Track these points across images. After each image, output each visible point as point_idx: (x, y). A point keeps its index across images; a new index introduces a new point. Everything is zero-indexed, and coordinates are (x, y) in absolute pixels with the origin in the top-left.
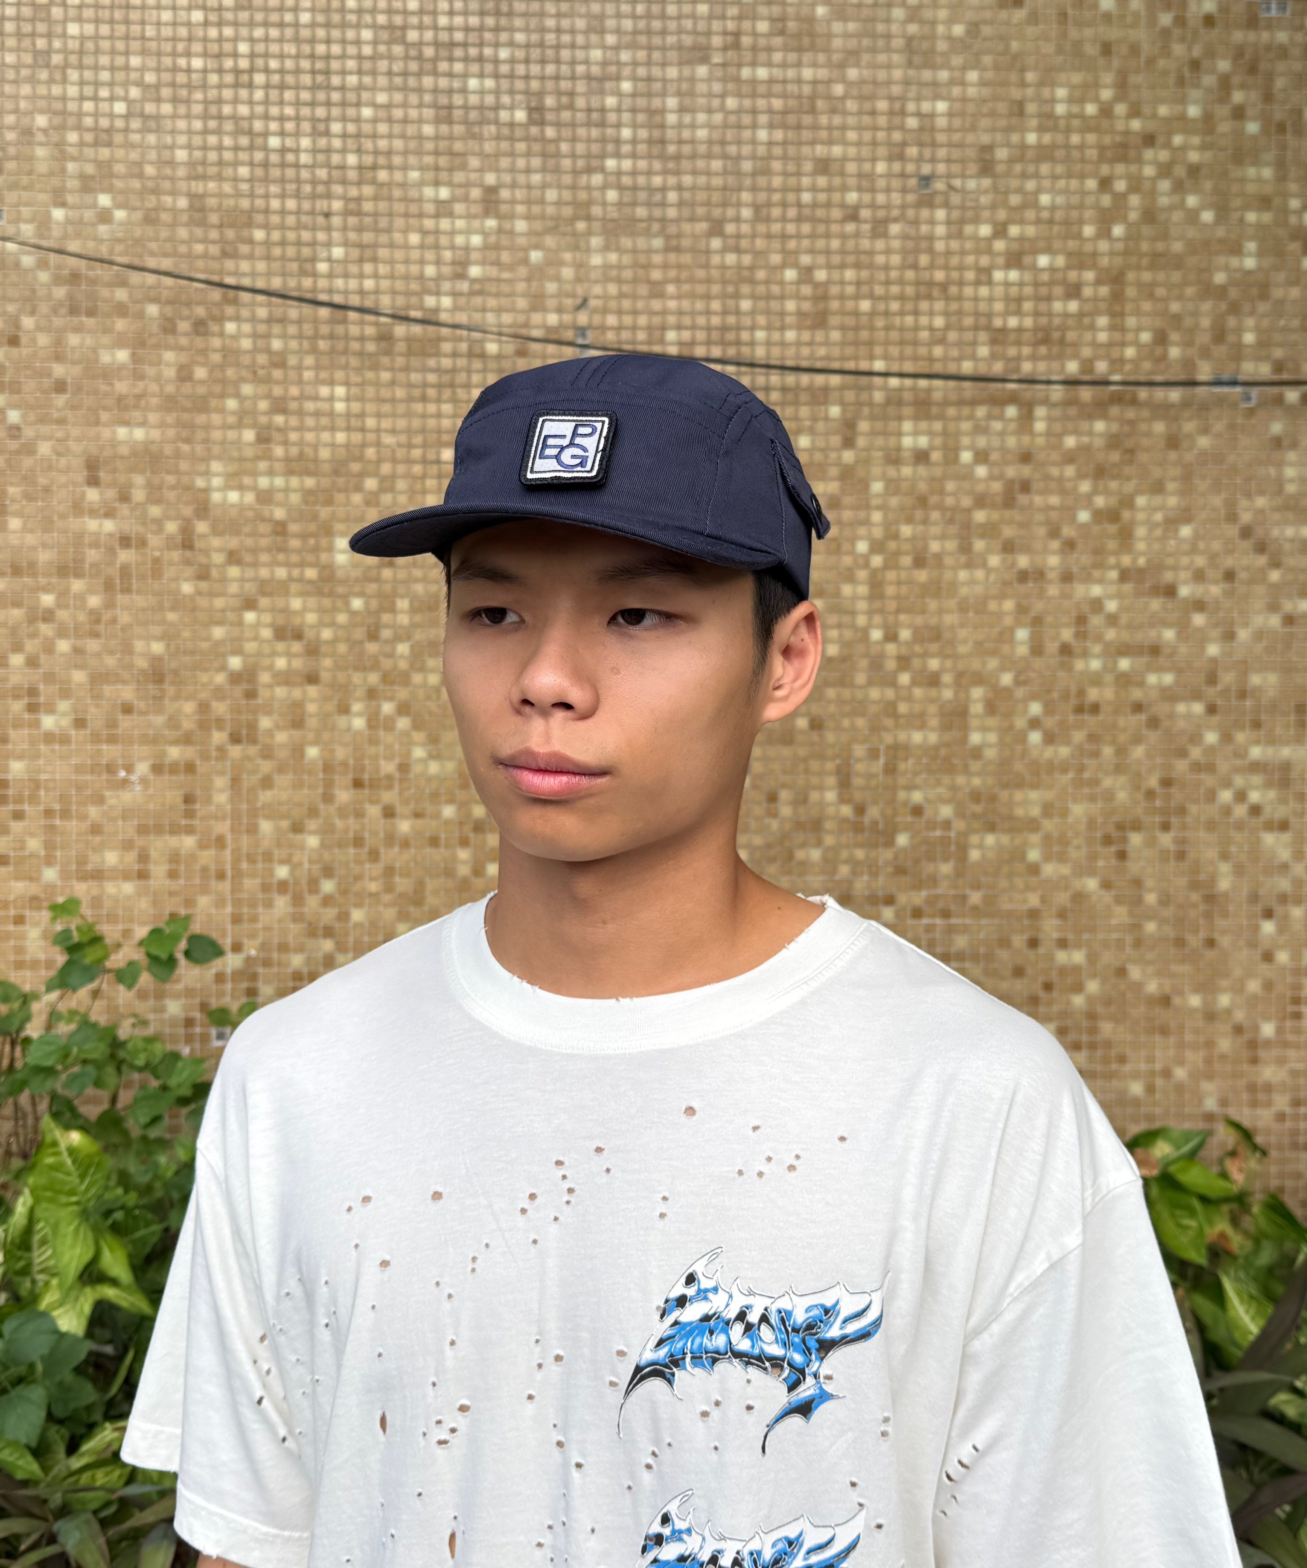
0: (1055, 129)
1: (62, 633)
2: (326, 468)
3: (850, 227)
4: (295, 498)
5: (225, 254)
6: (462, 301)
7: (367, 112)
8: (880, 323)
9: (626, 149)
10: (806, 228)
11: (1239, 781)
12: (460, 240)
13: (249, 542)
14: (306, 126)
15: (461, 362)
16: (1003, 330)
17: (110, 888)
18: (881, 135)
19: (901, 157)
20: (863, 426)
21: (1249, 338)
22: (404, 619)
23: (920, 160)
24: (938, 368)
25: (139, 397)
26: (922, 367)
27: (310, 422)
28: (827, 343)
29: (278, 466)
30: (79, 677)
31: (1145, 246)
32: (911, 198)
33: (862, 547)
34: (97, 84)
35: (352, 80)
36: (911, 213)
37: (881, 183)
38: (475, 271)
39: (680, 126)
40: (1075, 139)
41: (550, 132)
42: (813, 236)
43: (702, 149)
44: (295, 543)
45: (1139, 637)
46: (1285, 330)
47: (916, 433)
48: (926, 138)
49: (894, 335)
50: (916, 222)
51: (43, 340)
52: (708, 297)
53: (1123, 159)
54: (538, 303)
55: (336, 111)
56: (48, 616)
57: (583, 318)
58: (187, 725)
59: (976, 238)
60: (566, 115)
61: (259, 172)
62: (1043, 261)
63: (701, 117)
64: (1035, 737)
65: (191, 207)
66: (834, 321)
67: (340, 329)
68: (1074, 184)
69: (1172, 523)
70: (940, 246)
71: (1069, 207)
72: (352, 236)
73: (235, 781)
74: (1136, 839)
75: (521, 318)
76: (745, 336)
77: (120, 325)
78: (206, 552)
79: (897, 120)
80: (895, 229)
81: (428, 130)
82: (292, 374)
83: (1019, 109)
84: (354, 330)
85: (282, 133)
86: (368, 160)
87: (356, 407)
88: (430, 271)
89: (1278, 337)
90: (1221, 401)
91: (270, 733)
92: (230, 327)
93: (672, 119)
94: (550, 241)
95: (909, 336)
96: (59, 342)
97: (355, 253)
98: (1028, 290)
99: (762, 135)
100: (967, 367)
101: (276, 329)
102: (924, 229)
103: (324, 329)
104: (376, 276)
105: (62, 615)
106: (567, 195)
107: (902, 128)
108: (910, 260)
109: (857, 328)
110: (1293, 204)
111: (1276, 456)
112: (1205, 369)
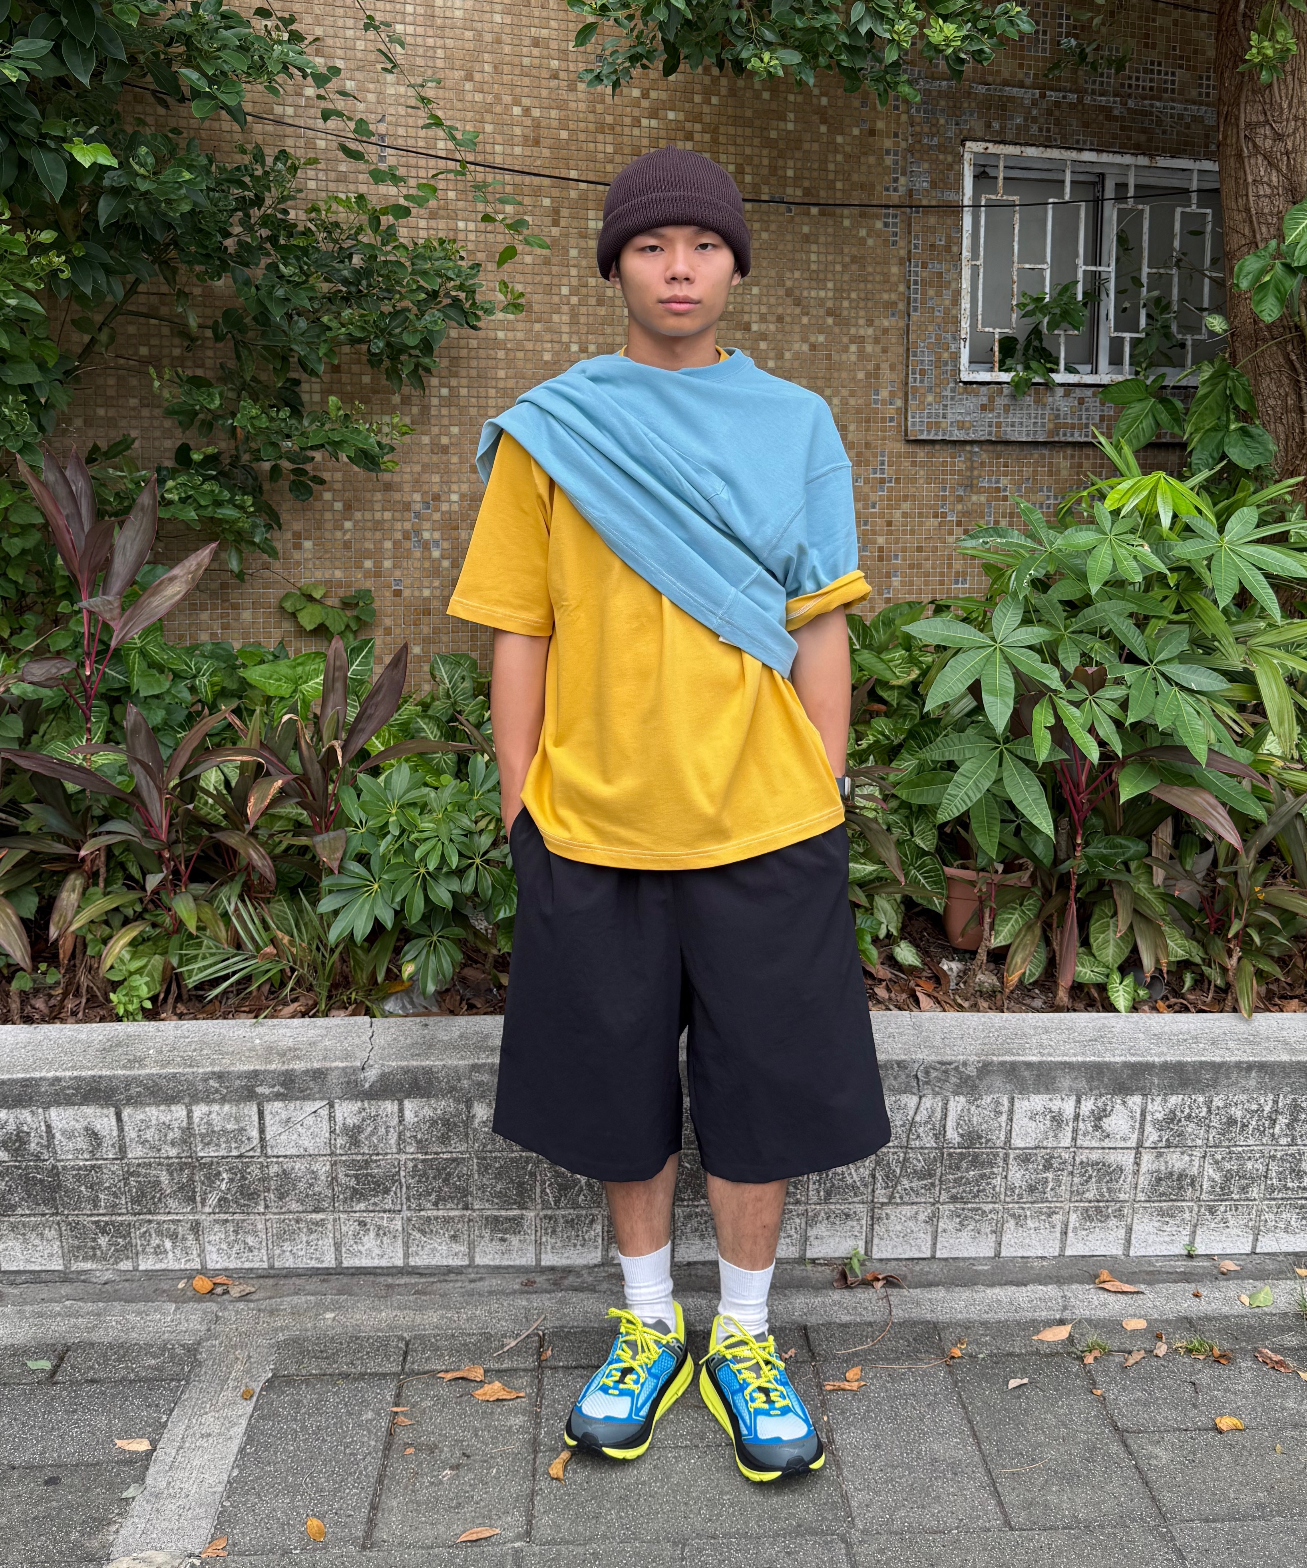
3: (554, 83)
6: (300, 110)
8: (573, 146)
9: (411, 19)
10: (526, 81)
20: (565, 212)
21: (790, 173)
28: (541, 157)
31: (731, 111)
33: (565, 290)
37: (572, 56)
39: (444, 7)
42: (531, 87)
43: (459, 23)
46: (810, 169)
49: (582, 154)
52: (465, 121)
57: (385, 129)
59: (631, 98)
62: (671, 115)
66: (544, 142)
70: (608, 100)
76: (489, 148)
80: (581, 87)
89: (806, 174)
90: (775, 211)
94: (359, 76)
95: (591, 156)
98: (663, 133)
99: (498, 18)
106: (371, 46)
109: (559, 149)
110: (815, 91)
111: (805, 247)
112: (765, 191)
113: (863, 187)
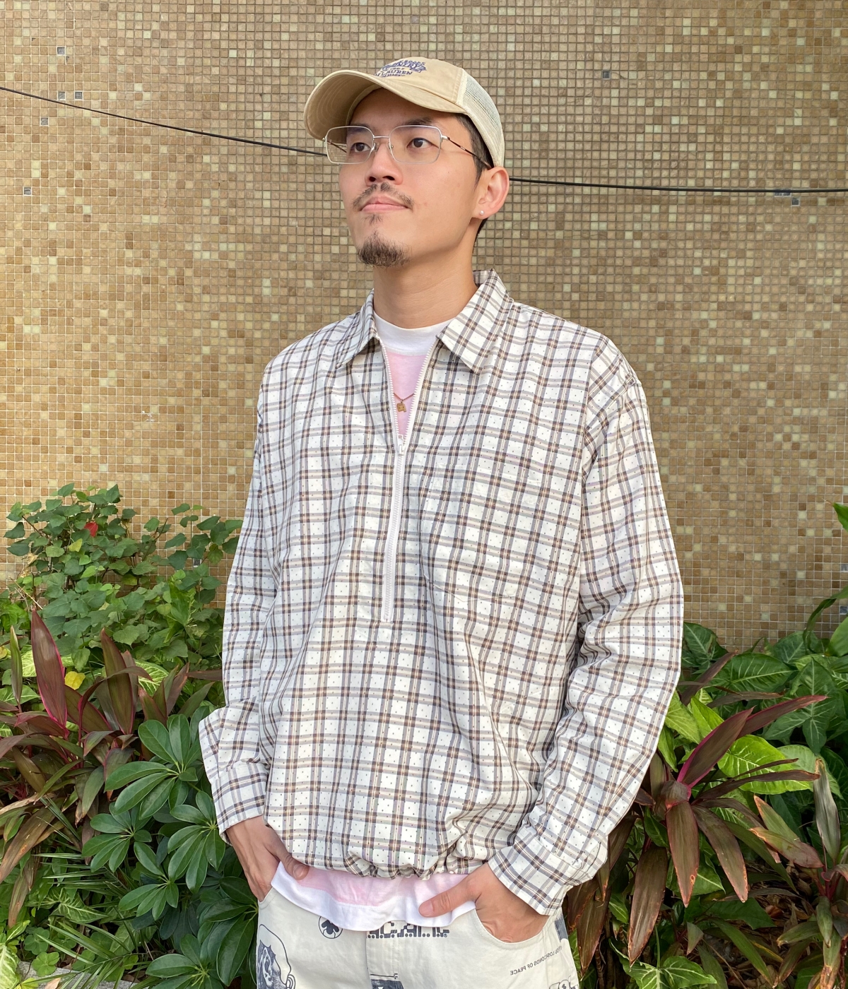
0: (682, 43)
1: (111, 332)
2: (259, 239)
3: (562, 101)
4: (241, 256)
5: (205, 118)
7: (285, 36)
8: (579, 156)
10: (536, 101)
11: (787, 429)
13: (215, 281)
14: (251, 45)
16: (652, 161)
17: (136, 477)
18: (580, 47)
19: (592, 60)
20: (569, 217)
21: (797, 166)
22: (301, 327)
23: (603, 61)
24: (613, 182)
25: (155, 198)
26: (603, 182)
27: (250, 212)
28: (547, 168)
29: (232, 238)
30: (120, 357)
31: (736, 113)
32: (598, 83)
33: (567, 288)
34: (135, 22)
35: (277, 18)
36: (598, 92)
37: (581, 75)
39: (463, 42)
40: (695, 49)
41: (389, 46)
42: (540, 106)
43: (477, 55)
44: (240, 282)
45: (729, 342)
46: (819, 162)
47: (599, 221)
48: (606, 49)
49: (587, 164)
50: (601, 97)
51: (104, 166)
53: (724, 61)
55: (268, 36)
56: (104, 322)
58: (179, 385)
59: (636, 107)
60: (398, 37)
61: (224, 71)
62: (675, 120)
63: (476, 37)
64: (667, 401)
65: (187, 91)
66: (551, 155)
67: (267, 160)
68: (694, 76)
69: (750, 276)
70: (614, 112)
71: (690, 89)
72: (276, 106)
73: (206, 418)
74: (725, 462)
77: (146, 158)
78: (190, 287)
79: (589, 39)
80: (588, 101)
81: (319, 46)
82: (241, 186)
83: (661, 32)
84: (275, 160)
85: (237, 49)
86: (285, 63)
87: (276, 204)
89: (814, 166)
91: (225, 391)
92: (206, 159)
93: (459, 38)
95: (595, 164)
96: (113, 168)
97: (277, 116)
98: (666, 138)
99: (511, 47)
100: (630, 182)
101: (232, 159)
102: (605, 101)
103: (259, 160)
104: (288, 129)
105: (112, 322)
107: (593, 43)
108: (597, 120)
109: (565, 159)
110: (825, 87)
111: (812, 237)
112: (770, 185)
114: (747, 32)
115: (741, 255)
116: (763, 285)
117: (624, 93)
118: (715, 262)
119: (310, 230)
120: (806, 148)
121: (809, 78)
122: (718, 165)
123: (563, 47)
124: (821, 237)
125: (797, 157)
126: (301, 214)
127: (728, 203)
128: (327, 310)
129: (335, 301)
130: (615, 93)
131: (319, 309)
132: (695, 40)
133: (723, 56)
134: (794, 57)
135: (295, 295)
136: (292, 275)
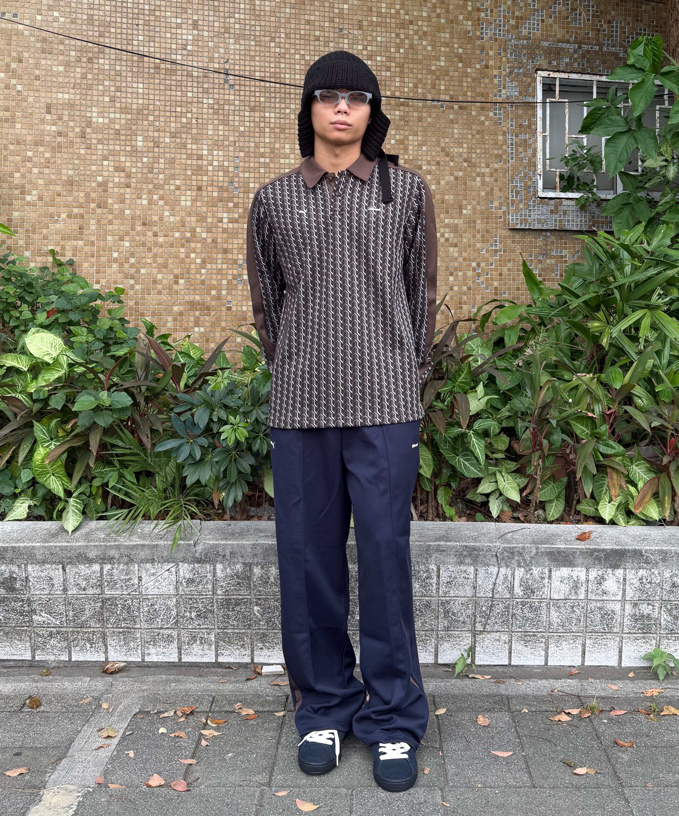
0: (382, 16)
1: (35, 166)
2: (135, 111)
3: (317, 43)
4: (123, 122)
6: (185, 58)
9: (242, 11)
10: (302, 42)
12: (185, 37)
13: (106, 136)
15: (184, 78)
18: (326, 14)
19: (333, 22)
21: (442, 87)
22: (162, 166)
23: (339, 23)
25: (67, 83)
27: (129, 95)
29: (118, 110)
30: (41, 182)
31: (410, 56)
32: (336, 35)
36: (336, 40)
37: (327, 29)
38: (189, 48)
40: (388, 20)
42: (304, 44)
43: (268, 14)
44: (123, 138)
46: (453, 86)
48: (341, 16)
50: (338, 43)
52: (270, 62)
53: (404, 28)
54: (212, 59)
56: (30, 160)
57: (227, 66)
58: (81, 201)
59: (357, 49)
62: (379, 58)
67: (141, 64)
68: (388, 35)
69: (420, 145)
71: (387, 42)
72: (146, 33)
73: (99, 221)
75: (206, 65)
76: (282, 76)
77: (61, 58)
78: (90, 139)
79: (332, 10)
80: (331, 44)
82: (123, 79)
83: (370, 9)
84: (146, 65)
86: (152, 8)
87: (146, 91)
88: (174, 46)
89: (451, 88)
90: (435, 107)
91: (112, 205)
92: (101, 61)
94: (216, 40)
97: (147, 39)
99: (288, 10)
101: (118, 63)
102: (340, 45)
103: (136, 64)
104: (154, 47)
105: (35, 159)
106: (222, 25)
107: (333, 12)
110: (456, 46)
111: (452, 126)
112: (429, 97)
113: (482, 95)
114: (415, 13)
115: (415, 134)
116: (427, 150)
117: (351, 41)
118: (402, 137)
119: (168, 108)
120: (447, 78)
121: (447, 41)
122: (402, 84)
123: (317, 13)
124: (456, 126)
125: (443, 82)
126: (162, 98)
127: (408, 106)
128: (178, 156)
129: (184, 151)
130: (346, 41)
131: (173, 156)
132: (388, 15)
133: (403, 25)
134: (440, 29)
135: (158, 147)
136: (156, 134)
